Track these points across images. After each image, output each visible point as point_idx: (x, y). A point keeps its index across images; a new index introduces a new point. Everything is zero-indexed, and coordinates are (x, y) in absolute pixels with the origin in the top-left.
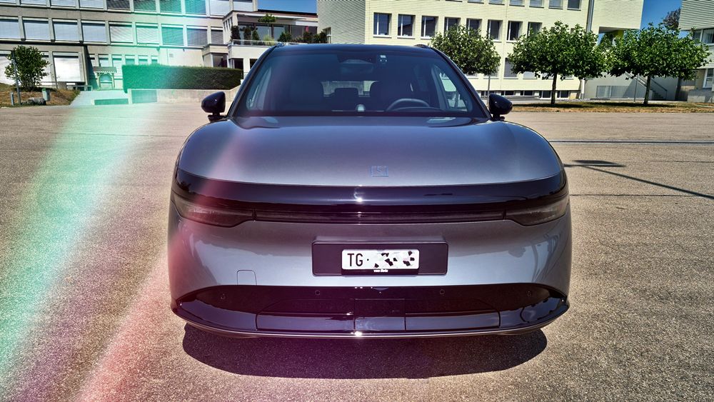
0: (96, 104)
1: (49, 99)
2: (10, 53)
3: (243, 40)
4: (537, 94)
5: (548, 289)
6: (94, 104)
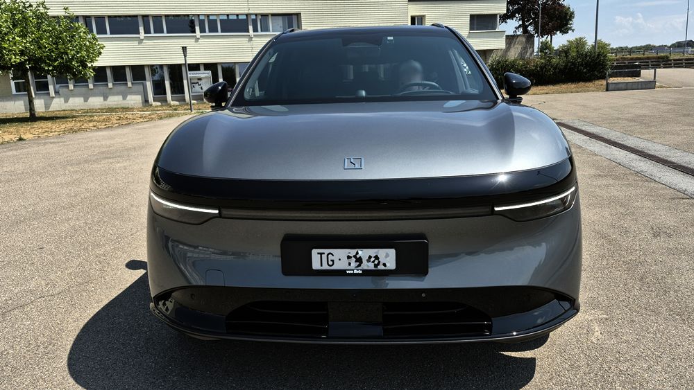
5: (552, 293)
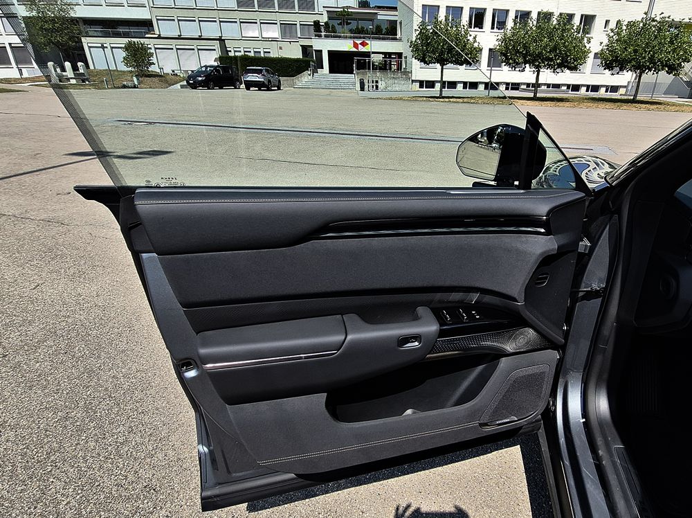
0: (181, 88)
1: (139, 83)
2: (123, 46)
3: (323, 34)
4: (564, 88)
6: (180, 88)
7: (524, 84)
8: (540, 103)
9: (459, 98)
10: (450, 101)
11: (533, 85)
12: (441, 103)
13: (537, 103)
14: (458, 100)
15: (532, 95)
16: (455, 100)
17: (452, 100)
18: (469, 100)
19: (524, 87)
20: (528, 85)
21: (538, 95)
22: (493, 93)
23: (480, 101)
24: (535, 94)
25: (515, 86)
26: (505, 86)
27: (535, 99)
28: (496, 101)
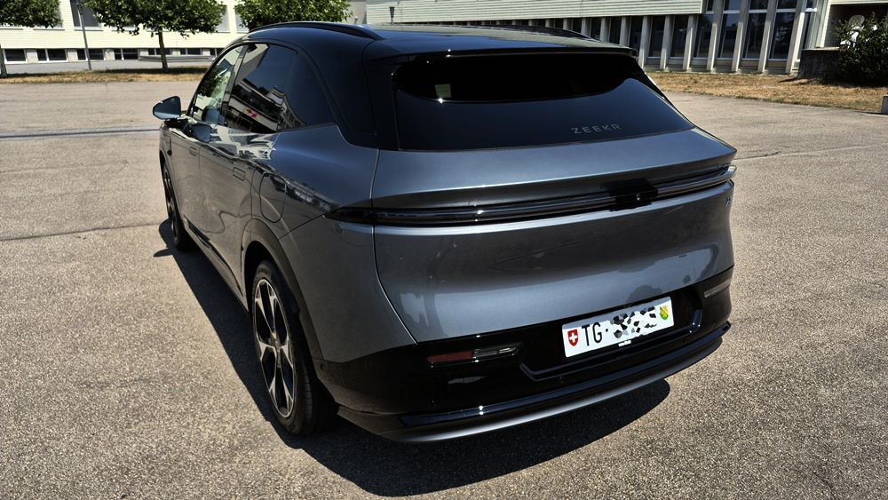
7: (144, 49)
8: (175, 76)
9: (39, 75)
10: (26, 82)
11: (158, 51)
12: (12, 86)
13: (170, 77)
14: (40, 79)
15: (159, 65)
16: (33, 79)
17: (28, 79)
18: (60, 78)
19: (146, 54)
20: (151, 51)
21: (170, 65)
22: (97, 65)
23: (80, 79)
24: (165, 64)
25: (131, 54)
26: (113, 54)
27: (165, 70)
28: (106, 78)
